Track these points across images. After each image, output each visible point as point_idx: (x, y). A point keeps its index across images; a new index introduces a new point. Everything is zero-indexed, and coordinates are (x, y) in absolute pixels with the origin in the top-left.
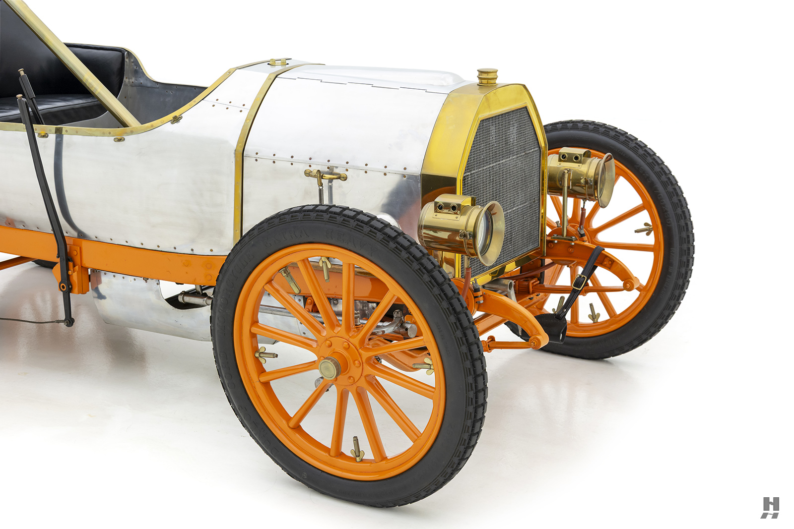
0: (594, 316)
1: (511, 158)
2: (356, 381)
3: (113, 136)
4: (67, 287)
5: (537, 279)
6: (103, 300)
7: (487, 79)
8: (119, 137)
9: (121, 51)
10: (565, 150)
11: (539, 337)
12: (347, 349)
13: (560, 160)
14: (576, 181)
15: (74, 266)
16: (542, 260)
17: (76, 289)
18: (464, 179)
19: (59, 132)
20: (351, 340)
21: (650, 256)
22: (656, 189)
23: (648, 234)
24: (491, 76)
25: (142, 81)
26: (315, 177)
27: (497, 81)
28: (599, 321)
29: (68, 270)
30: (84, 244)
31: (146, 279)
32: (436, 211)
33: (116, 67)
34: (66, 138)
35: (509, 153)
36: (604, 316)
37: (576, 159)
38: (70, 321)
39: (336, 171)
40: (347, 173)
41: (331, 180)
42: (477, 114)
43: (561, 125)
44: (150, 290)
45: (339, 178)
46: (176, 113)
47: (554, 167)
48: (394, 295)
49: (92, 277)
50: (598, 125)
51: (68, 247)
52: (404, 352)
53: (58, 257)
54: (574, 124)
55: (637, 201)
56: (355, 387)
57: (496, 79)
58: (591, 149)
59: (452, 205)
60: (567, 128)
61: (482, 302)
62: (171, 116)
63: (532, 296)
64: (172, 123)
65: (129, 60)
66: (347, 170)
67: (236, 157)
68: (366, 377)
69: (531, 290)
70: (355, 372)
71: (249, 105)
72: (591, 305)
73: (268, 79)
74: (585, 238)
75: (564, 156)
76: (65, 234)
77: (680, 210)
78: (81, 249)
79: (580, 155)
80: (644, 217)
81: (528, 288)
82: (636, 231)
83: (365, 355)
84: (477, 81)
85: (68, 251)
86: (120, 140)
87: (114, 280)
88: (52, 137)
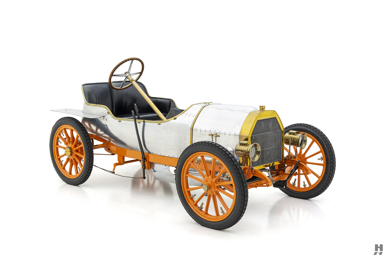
0: (305, 185)
1: (270, 132)
2: (213, 192)
3: (158, 123)
4: (144, 167)
5: (282, 171)
6: (155, 172)
7: (262, 108)
8: (159, 123)
9: (170, 100)
10: (291, 131)
11: (269, 183)
12: (211, 182)
13: (289, 134)
14: (293, 141)
15: (146, 161)
16: (284, 165)
17: (146, 168)
18: (251, 137)
19: (144, 122)
20: (213, 180)
21: (322, 167)
22: (324, 146)
23: (322, 160)
24: (264, 107)
25: (175, 109)
26: (211, 136)
27: (265, 109)
28: (306, 187)
29: (144, 162)
30: (150, 155)
31: (166, 165)
32: (240, 145)
33: (168, 105)
34: (146, 123)
35: (269, 131)
36: (308, 186)
37: (294, 134)
38: (144, 178)
39: (217, 134)
40: (220, 135)
41: (216, 137)
42: (256, 118)
43: (297, 125)
44: (167, 169)
45: (218, 136)
46: (175, 117)
47: (287, 136)
48: (225, 169)
49: (151, 165)
50: (308, 125)
51: (145, 156)
52: (228, 185)
53: (142, 158)
54: (301, 125)
55: (319, 150)
56: (212, 194)
57: (265, 108)
58: (306, 132)
59: (244, 144)
60: (299, 126)
61: (254, 173)
62: (173, 118)
63: (280, 176)
64: (174, 120)
65: (172, 103)
66: (220, 134)
67: (191, 130)
68: (216, 191)
69: (280, 174)
70: (213, 189)
71: (195, 115)
72: (304, 182)
73: (202, 107)
74: (296, 158)
75: (290, 133)
76: (144, 152)
77: (331, 153)
78: (148, 156)
79: (295, 133)
80: (321, 155)
81: (279, 173)
82: (318, 159)
83: (216, 185)
84: (259, 109)
85: (145, 157)
86: (159, 124)
87: (157, 166)
88: (142, 123)
